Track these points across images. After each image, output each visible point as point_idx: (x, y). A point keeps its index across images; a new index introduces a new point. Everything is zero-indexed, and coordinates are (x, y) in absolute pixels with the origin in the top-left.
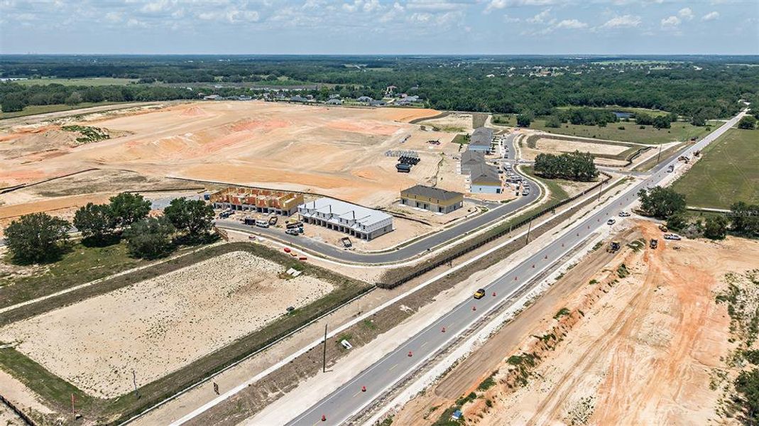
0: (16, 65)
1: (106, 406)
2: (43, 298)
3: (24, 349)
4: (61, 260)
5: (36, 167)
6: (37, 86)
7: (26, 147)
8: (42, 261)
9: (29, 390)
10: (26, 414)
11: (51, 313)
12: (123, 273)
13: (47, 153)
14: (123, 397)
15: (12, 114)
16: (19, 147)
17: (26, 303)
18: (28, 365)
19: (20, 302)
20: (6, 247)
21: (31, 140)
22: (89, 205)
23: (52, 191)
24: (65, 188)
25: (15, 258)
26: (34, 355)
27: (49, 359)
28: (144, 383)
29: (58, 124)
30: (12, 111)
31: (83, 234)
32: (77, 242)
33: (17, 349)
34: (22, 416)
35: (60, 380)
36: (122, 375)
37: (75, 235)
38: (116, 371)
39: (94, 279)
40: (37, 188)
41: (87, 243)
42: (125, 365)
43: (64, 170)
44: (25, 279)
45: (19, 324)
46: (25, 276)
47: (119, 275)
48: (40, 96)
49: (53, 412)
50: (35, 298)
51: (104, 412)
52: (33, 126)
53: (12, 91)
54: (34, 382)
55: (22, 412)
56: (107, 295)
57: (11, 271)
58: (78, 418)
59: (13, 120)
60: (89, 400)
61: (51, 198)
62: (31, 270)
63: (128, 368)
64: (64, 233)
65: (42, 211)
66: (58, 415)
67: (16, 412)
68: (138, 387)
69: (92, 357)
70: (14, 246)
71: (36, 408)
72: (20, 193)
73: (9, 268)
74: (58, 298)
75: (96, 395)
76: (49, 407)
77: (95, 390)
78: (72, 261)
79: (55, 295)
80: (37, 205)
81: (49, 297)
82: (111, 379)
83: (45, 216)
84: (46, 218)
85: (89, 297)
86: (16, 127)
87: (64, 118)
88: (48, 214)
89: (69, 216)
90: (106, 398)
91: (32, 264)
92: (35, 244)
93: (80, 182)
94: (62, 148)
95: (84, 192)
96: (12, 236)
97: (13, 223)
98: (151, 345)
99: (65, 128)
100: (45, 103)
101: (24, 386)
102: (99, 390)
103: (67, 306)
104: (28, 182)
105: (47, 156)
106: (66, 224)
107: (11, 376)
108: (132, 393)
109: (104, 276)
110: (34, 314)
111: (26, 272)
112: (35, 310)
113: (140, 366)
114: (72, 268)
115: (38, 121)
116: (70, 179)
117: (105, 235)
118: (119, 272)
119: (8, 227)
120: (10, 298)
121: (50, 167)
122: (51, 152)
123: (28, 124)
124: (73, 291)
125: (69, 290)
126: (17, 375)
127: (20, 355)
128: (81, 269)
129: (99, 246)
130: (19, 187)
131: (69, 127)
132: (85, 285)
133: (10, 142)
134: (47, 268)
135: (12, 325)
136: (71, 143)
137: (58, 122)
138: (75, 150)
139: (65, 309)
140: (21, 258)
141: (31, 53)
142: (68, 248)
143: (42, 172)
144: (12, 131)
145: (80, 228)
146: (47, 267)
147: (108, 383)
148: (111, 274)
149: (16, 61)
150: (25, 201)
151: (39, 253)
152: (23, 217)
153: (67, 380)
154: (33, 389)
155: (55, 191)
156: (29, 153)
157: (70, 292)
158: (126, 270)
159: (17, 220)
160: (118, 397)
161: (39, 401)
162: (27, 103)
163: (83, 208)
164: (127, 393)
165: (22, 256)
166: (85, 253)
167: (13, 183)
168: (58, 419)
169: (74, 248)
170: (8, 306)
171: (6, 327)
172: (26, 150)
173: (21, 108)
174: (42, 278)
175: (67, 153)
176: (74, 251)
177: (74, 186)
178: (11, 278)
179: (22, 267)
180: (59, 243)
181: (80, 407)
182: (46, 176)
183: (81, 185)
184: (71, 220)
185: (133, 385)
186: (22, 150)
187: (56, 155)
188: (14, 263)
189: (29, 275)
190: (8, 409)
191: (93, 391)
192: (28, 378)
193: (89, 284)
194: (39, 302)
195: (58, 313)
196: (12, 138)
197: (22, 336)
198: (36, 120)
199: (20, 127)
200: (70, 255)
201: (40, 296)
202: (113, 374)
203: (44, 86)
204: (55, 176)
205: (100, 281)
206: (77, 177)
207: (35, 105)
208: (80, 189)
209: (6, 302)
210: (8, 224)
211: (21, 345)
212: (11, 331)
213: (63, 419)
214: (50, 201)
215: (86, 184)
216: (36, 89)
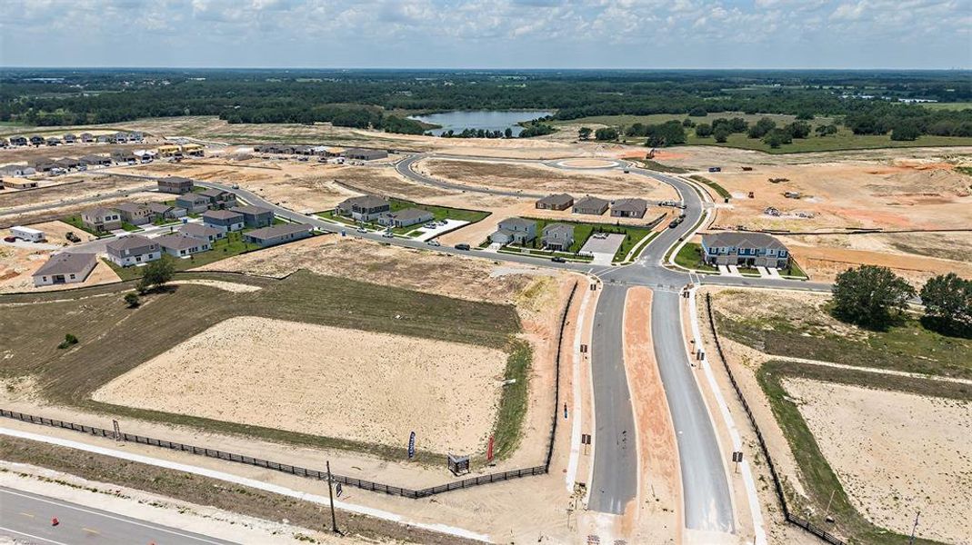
0: (929, 84)
1: (867, 530)
2: (847, 367)
3: (805, 412)
4: (886, 331)
5: (902, 211)
6: (947, 111)
7: (900, 185)
8: (863, 325)
9: (793, 458)
10: (780, 480)
11: (849, 387)
12: (960, 381)
13: (924, 197)
14: (891, 534)
15: (902, 143)
16: (892, 183)
17: (827, 364)
18: (803, 430)
19: (822, 360)
20: (831, 294)
21: (909, 178)
22: (949, 277)
23: (910, 245)
24: (928, 245)
25: (837, 309)
26: (812, 424)
27: (825, 437)
28: (926, 536)
29: (953, 163)
30: (901, 140)
31: (926, 310)
32: (914, 318)
33: (799, 408)
34: (775, 479)
35: (827, 467)
36: (902, 506)
37: (916, 307)
38: (896, 498)
39: (918, 371)
40: (894, 237)
41: (927, 323)
42: (911, 497)
43: (936, 223)
44: (838, 337)
45: (811, 383)
46: (838, 334)
47: (952, 380)
48: (943, 124)
49: (806, 496)
50: (838, 363)
51: (859, 535)
52: (920, 161)
53: (912, 115)
54: (801, 452)
55: (778, 475)
56: (927, 400)
57: (827, 322)
58: (828, 520)
59: (899, 151)
60: (849, 510)
61: (905, 254)
62: (848, 330)
63: (914, 504)
64: (902, 301)
65: (888, 266)
66: (810, 503)
67: (772, 471)
68: (916, 535)
69: (874, 462)
70: (840, 296)
71: (792, 480)
72: (871, 238)
73: (826, 318)
74: (864, 375)
75: (861, 510)
76: (805, 489)
77: (861, 504)
78: (899, 337)
79: (863, 369)
80: (885, 257)
81: (853, 368)
82: (886, 502)
83: (889, 273)
84: (889, 275)
85: (902, 390)
86: (898, 160)
87: (965, 155)
88: (893, 271)
89: (918, 282)
90: (870, 521)
91: (851, 323)
92: (864, 302)
93: (952, 242)
94: (945, 195)
95: (951, 258)
96: (842, 284)
97: (850, 270)
98: (959, 494)
99: (960, 169)
100: (946, 134)
101: (790, 451)
102: (866, 506)
103: (870, 388)
104: (886, 228)
105: (921, 202)
106: (911, 290)
107: (782, 432)
108: (905, 537)
109: (932, 372)
110: (831, 380)
111: (841, 329)
112: (833, 375)
113: (930, 509)
114: (896, 347)
115: (928, 156)
116: (938, 236)
117: (955, 322)
118: (954, 376)
119: (843, 273)
120: (814, 351)
121: (919, 215)
122: (929, 197)
123: (914, 157)
124: (885, 375)
125: (881, 371)
126: (788, 436)
127: (798, 416)
128: (905, 352)
129: (940, 332)
130: (874, 231)
131: (966, 168)
132: (902, 374)
133: (886, 176)
134: (866, 335)
135: (804, 380)
136: (960, 190)
137: (955, 159)
138: (962, 200)
139: (866, 390)
140: (842, 313)
141: (955, 68)
142: (900, 320)
143: (907, 220)
144: (892, 163)
145: (925, 301)
146: (867, 333)
147: (880, 505)
148: (941, 374)
149: (932, 79)
150: (873, 250)
151: (864, 314)
152: (863, 267)
153: (835, 472)
154: (796, 459)
155: (915, 246)
156: (901, 193)
157: (880, 374)
158: (966, 378)
159: (856, 268)
160: (884, 530)
161: (798, 476)
162: (924, 132)
163: (940, 278)
164: (898, 532)
165: (845, 310)
166: (919, 334)
167: (868, 225)
168: (808, 507)
169: (907, 324)
170: (808, 358)
171: (798, 380)
172: (899, 189)
173: (913, 137)
174: (855, 343)
175: (950, 202)
176: (907, 327)
177: (940, 246)
178: (823, 330)
179: (839, 322)
180: (892, 310)
181: (837, 510)
182: (912, 225)
183: (950, 247)
184: (918, 288)
185: (911, 528)
186: (894, 188)
187: (933, 202)
188: (834, 315)
189: (843, 334)
190: (767, 464)
191: (858, 503)
192: (797, 445)
193: (908, 375)
194: (841, 369)
195: (856, 391)
196: (888, 172)
197: (809, 398)
198: (926, 154)
199: (904, 160)
200: (900, 330)
201: (845, 363)
202: (891, 498)
203: (955, 112)
204: (921, 228)
205: (923, 376)
206: (950, 236)
207: (933, 134)
208: (948, 252)
209: (808, 353)
210: (843, 270)
211: (804, 406)
212: (800, 385)
213: (813, 511)
214: (905, 257)
215: (959, 247)
216: (942, 115)
